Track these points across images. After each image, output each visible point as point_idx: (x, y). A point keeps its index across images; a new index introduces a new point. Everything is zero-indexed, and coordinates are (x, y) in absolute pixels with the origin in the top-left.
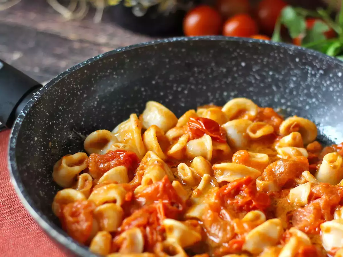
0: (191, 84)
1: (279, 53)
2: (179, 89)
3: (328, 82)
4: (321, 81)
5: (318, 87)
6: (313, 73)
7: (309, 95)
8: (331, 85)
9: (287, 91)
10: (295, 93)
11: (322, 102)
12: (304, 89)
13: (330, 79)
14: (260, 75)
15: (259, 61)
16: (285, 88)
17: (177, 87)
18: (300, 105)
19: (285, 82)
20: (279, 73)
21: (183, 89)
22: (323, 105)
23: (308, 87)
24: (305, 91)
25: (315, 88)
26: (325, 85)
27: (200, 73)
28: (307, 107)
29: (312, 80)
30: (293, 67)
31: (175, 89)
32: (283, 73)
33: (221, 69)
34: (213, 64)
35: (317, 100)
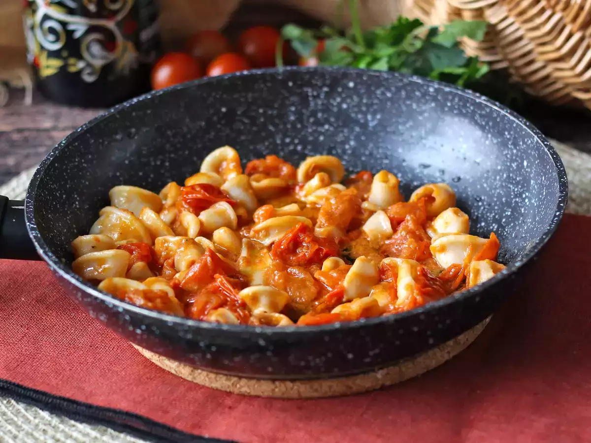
0: (170, 153)
1: (265, 81)
2: (158, 163)
3: (339, 100)
4: (329, 101)
5: (326, 109)
6: (315, 93)
7: (318, 123)
8: (343, 101)
9: (289, 126)
10: (299, 126)
11: (339, 126)
12: (309, 117)
13: (340, 94)
14: (248, 117)
15: (242, 100)
16: (285, 124)
17: (155, 161)
18: (311, 138)
19: (282, 116)
20: (272, 108)
21: (163, 162)
22: (340, 129)
23: (314, 114)
24: (312, 120)
25: (323, 111)
26: (335, 104)
27: (174, 136)
28: (322, 138)
29: (316, 104)
30: (287, 94)
31: (153, 163)
32: (276, 106)
33: (199, 123)
34: (187, 120)
35: (331, 124)
